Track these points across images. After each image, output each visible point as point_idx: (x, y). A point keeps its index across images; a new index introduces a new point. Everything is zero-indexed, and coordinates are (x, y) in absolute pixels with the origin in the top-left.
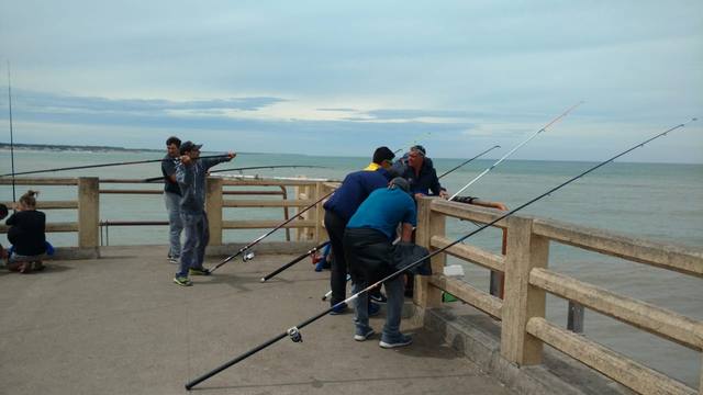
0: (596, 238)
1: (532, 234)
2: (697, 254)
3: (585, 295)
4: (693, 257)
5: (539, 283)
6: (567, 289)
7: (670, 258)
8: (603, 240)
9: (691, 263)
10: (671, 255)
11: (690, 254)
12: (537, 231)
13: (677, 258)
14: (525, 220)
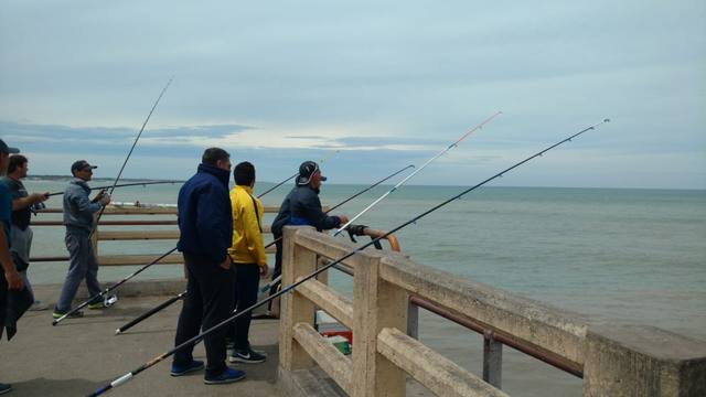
0: (446, 291)
1: (380, 280)
2: (567, 327)
3: (433, 378)
4: (563, 331)
5: (387, 353)
6: (414, 365)
7: (532, 331)
8: (452, 293)
9: (560, 341)
10: (535, 325)
11: (559, 325)
12: (385, 276)
13: (542, 330)
14: (370, 258)
